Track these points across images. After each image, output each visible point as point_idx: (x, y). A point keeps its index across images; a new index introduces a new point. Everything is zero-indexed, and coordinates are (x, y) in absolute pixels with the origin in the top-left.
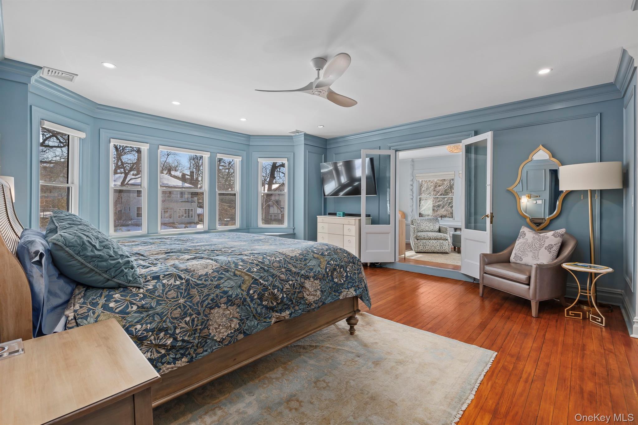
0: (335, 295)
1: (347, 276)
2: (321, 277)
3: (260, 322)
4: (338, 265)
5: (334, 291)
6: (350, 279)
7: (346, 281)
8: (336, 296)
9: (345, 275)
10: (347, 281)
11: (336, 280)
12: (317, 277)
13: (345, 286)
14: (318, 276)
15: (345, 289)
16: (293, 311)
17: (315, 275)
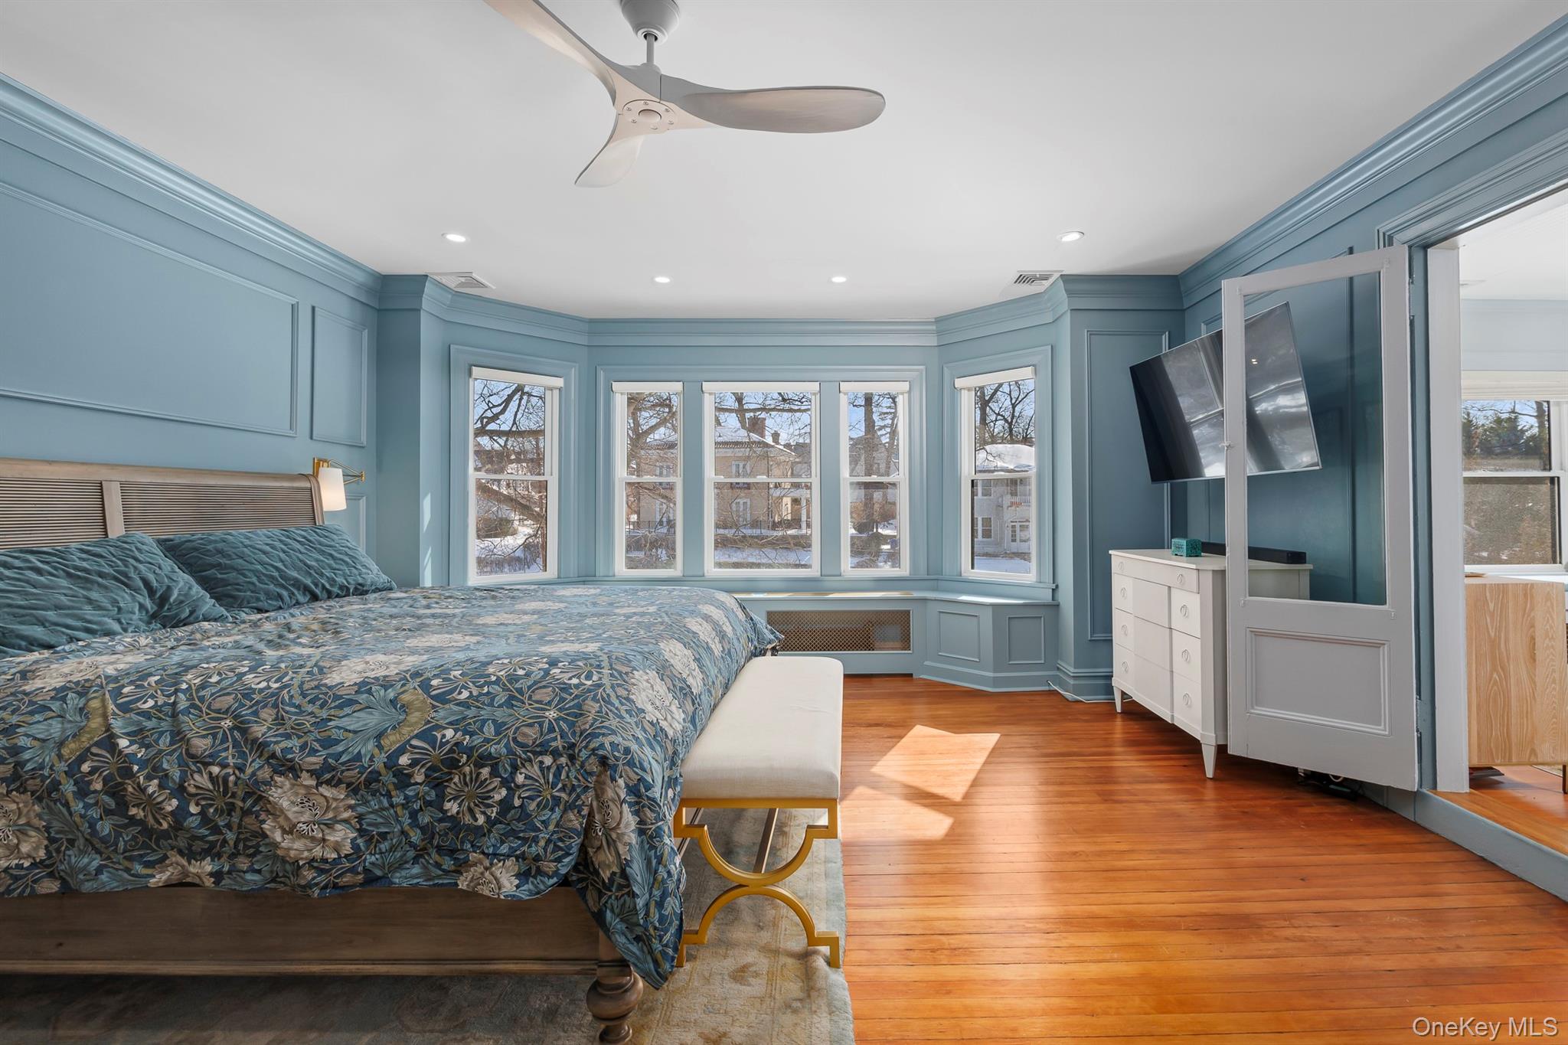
0: (438, 865)
1: (505, 805)
2: (353, 780)
3: (111, 865)
4: (470, 751)
5: (439, 849)
6: (519, 820)
7: (497, 821)
8: (443, 870)
9: (497, 797)
10: (501, 823)
11: (452, 807)
12: (333, 777)
13: (489, 843)
14: (343, 772)
15: (483, 853)
16: (226, 869)
17: (326, 767)
